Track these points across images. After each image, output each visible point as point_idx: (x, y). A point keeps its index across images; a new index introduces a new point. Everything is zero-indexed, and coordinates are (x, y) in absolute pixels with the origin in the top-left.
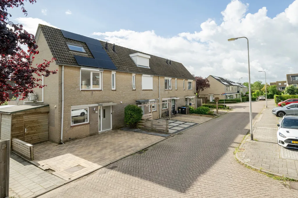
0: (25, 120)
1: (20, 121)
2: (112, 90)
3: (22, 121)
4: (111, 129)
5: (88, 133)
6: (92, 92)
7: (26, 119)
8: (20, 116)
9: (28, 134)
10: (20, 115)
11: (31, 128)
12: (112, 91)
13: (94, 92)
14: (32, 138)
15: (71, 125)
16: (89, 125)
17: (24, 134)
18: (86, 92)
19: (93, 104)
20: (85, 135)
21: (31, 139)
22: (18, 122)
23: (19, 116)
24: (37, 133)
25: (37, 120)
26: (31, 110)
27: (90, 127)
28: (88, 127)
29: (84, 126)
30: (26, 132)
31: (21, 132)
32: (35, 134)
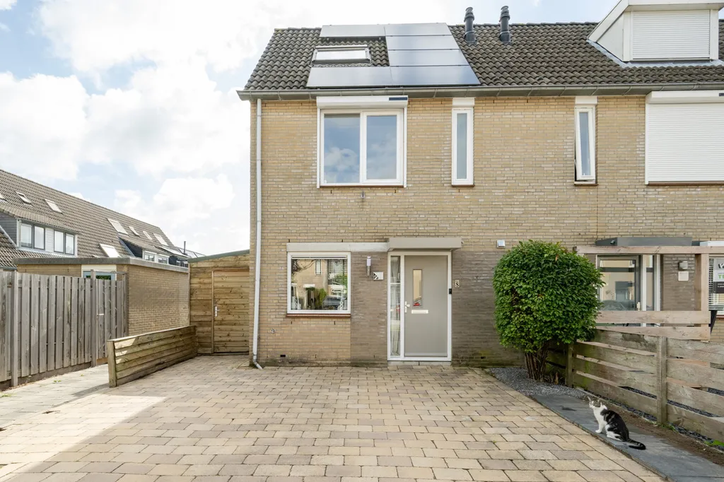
0: (216, 285)
1: (205, 284)
2: (454, 186)
3: (208, 286)
4: (449, 358)
5: (346, 355)
6: (363, 194)
7: (217, 282)
8: (204, 272)
9: (221, 323)
10: (205, 268)
11: (228, 309)
12: (455, 191)
13: (369, 196)
14: (228, 335)
15: (290, 311)
16: (349, 322)
17: (214, 321)
18: (338, 195)
19: (364, 240)
20: (334, 356)
21: (228, 339)
22: (203, 287)
23: (204, 270)
24: (240, 325)
25: (239, 289)
26: (226, 259)
27: (353, 330)
28: (343, 328)
29: (331, 322)
30: (216, 315)
31: (208, 313)
32: (234, 327)
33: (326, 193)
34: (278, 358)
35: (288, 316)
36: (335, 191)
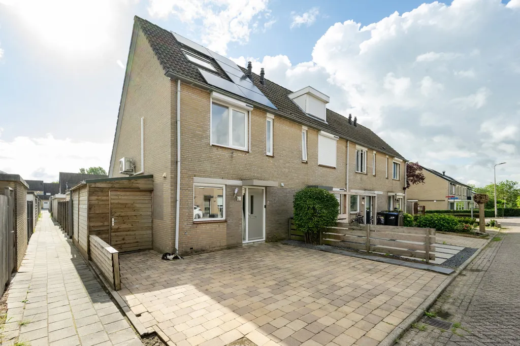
0: (113, 201)
1: (103, 200)
2: (267, 156)
3: (106, 203)
4: (264, 239)
5: (224, 243)
6: (232, 153)
7: (114, 199)
8: (102, 191)
9: (117, 230)
10: (103, 188)
11: (122, 219)
12: (267, 158)
13: (235, 154)
14: (123, 239)
16: (225, 224)
17: (111, 229)
18: (220, 151)
19: (233, 179)
20: (218, 244)
21: (123, 242)
22: (101, 203)
23: (102, 190)
24: (133, 231)
25: (132, 204)
26: (121, 182)
27: (228, 228)
28: (223, 228)
29: (217, 225)
30: (113, 225)
31: (106, 223)
32: (128, 233)
33: (215, 149)
34: (189, 250)
35: (194, 223)
36: (219, 149)
